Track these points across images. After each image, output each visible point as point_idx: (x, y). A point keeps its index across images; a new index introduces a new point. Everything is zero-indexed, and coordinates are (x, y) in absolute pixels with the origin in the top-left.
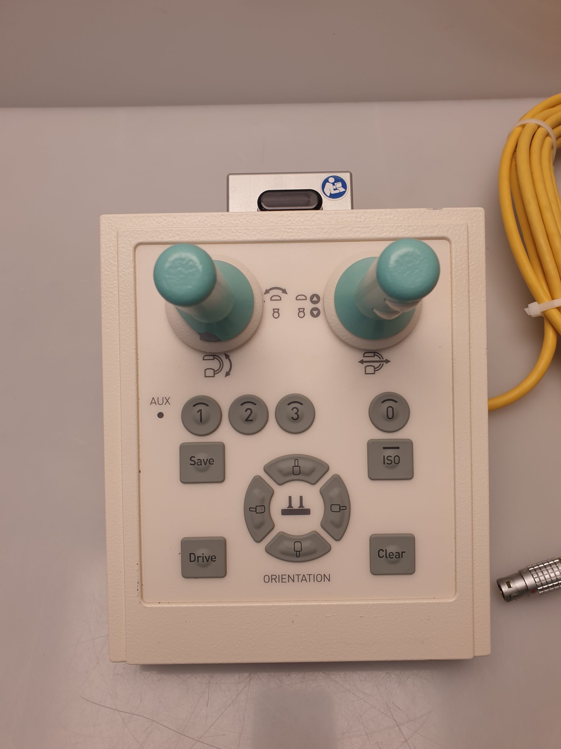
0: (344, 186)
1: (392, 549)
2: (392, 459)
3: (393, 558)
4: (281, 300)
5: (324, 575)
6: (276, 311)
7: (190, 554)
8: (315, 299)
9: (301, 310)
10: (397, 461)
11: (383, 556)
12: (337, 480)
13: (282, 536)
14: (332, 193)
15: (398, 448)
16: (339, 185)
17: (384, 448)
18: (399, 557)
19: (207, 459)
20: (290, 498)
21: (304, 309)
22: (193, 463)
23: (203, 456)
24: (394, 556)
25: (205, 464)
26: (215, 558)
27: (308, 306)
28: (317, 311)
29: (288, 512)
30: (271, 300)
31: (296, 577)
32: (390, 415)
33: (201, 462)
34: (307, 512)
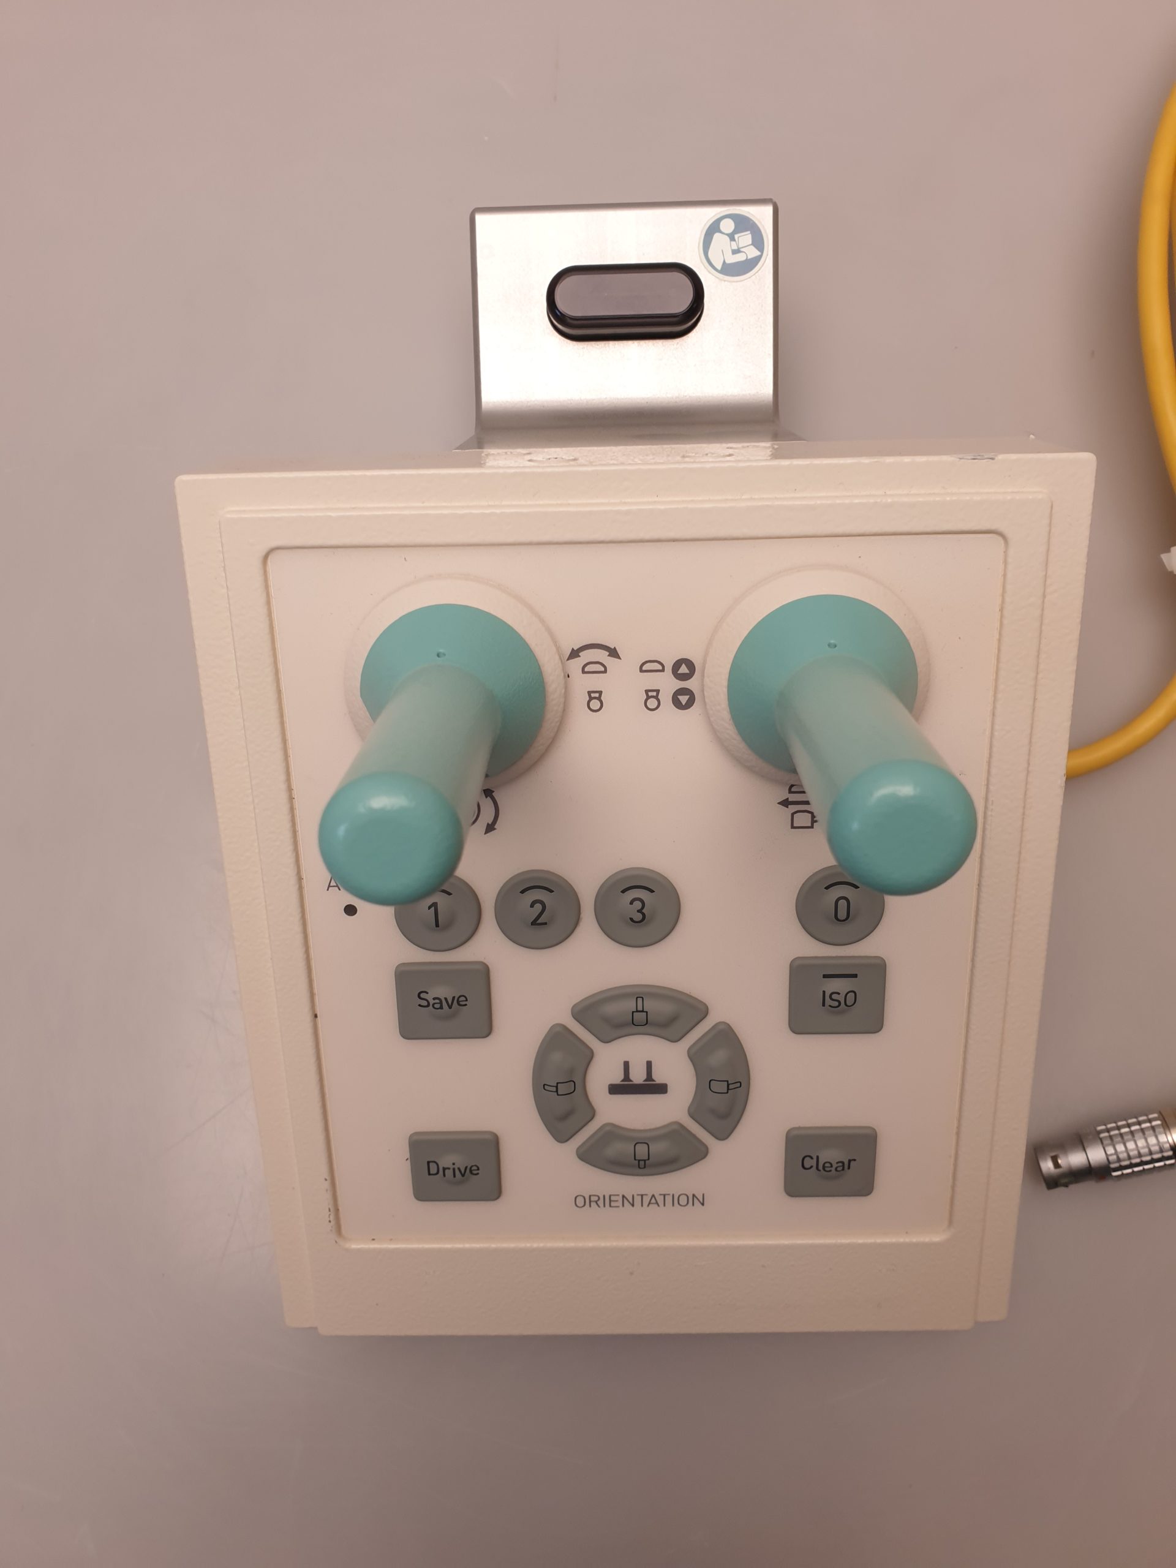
0: (758, 242)
1: (830, 1155)
2: (841, 998)
3: (830, 1171)
4: (605, 671)
5: (694, 1195)
6: (595, 696)
7: (428, 1163)
8: (684, 669)
9: (652, 694)
10: (850, 1001)
11: (812, 1167)
12: (726, 1036)
13: (611, 1133)
14: (728, 261)
15: (855, 976)
16: (745, 239)
17: (825, 976)
18: (843, 1169)
19: (454, 998)
20: (626, 1065)
21: (658, 691)
22: (424, 1003)
23: (442, 991)
24: (833, 1169)
25: (450, 1007)
26: (478, 1169)
27: (668, 684)
28: (687, 695)
29: (623, 1088)
30: (584, 672)
31: (638, 1200)
32: (842, 914)
33: (441, 1003)
34: (662, 1089)
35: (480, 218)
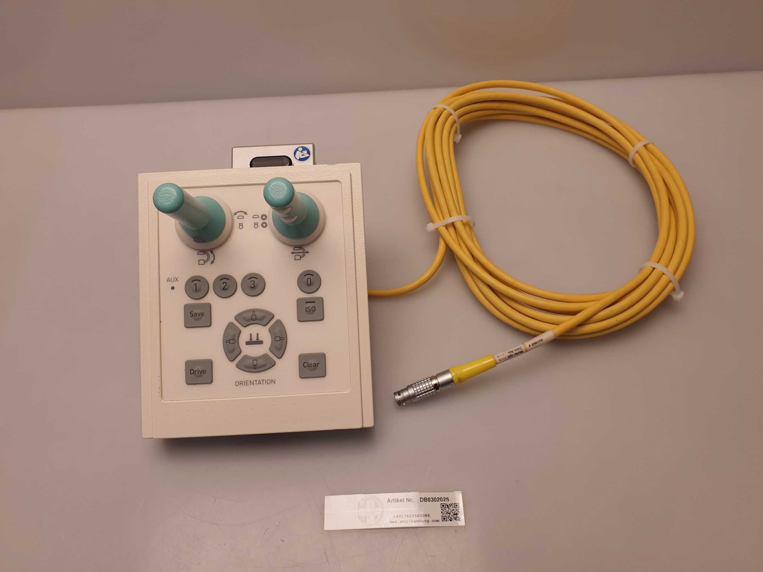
1: (312, 362)
2: (311, 308)
3: (312, 367)
4: (243, 218)
5: (272, 380)
6: (241, 225)
7: (191, 370)
8: (264, 217)
9: (256, 224)
10: (313, 310)
11: (306, 366)
12: (279, 323)
13: (246, 357)
15: (314, 302)
17: (306, 302)
18: (316, 366)
19: (200, 313)
20: (251, 334)
21: (257, 223)
22: (192, 315)
23: (198, 311)
24: (312, 366)
25: (199, 316)
26: (206, 372)
27: (260, 221)
28: (265, 224)
29: (250, 343)
30: (238, 218)
31: (255, 382)
32: (309, 283)
33: (196, 314)
34: (261, 342)
35: (234, 149)
